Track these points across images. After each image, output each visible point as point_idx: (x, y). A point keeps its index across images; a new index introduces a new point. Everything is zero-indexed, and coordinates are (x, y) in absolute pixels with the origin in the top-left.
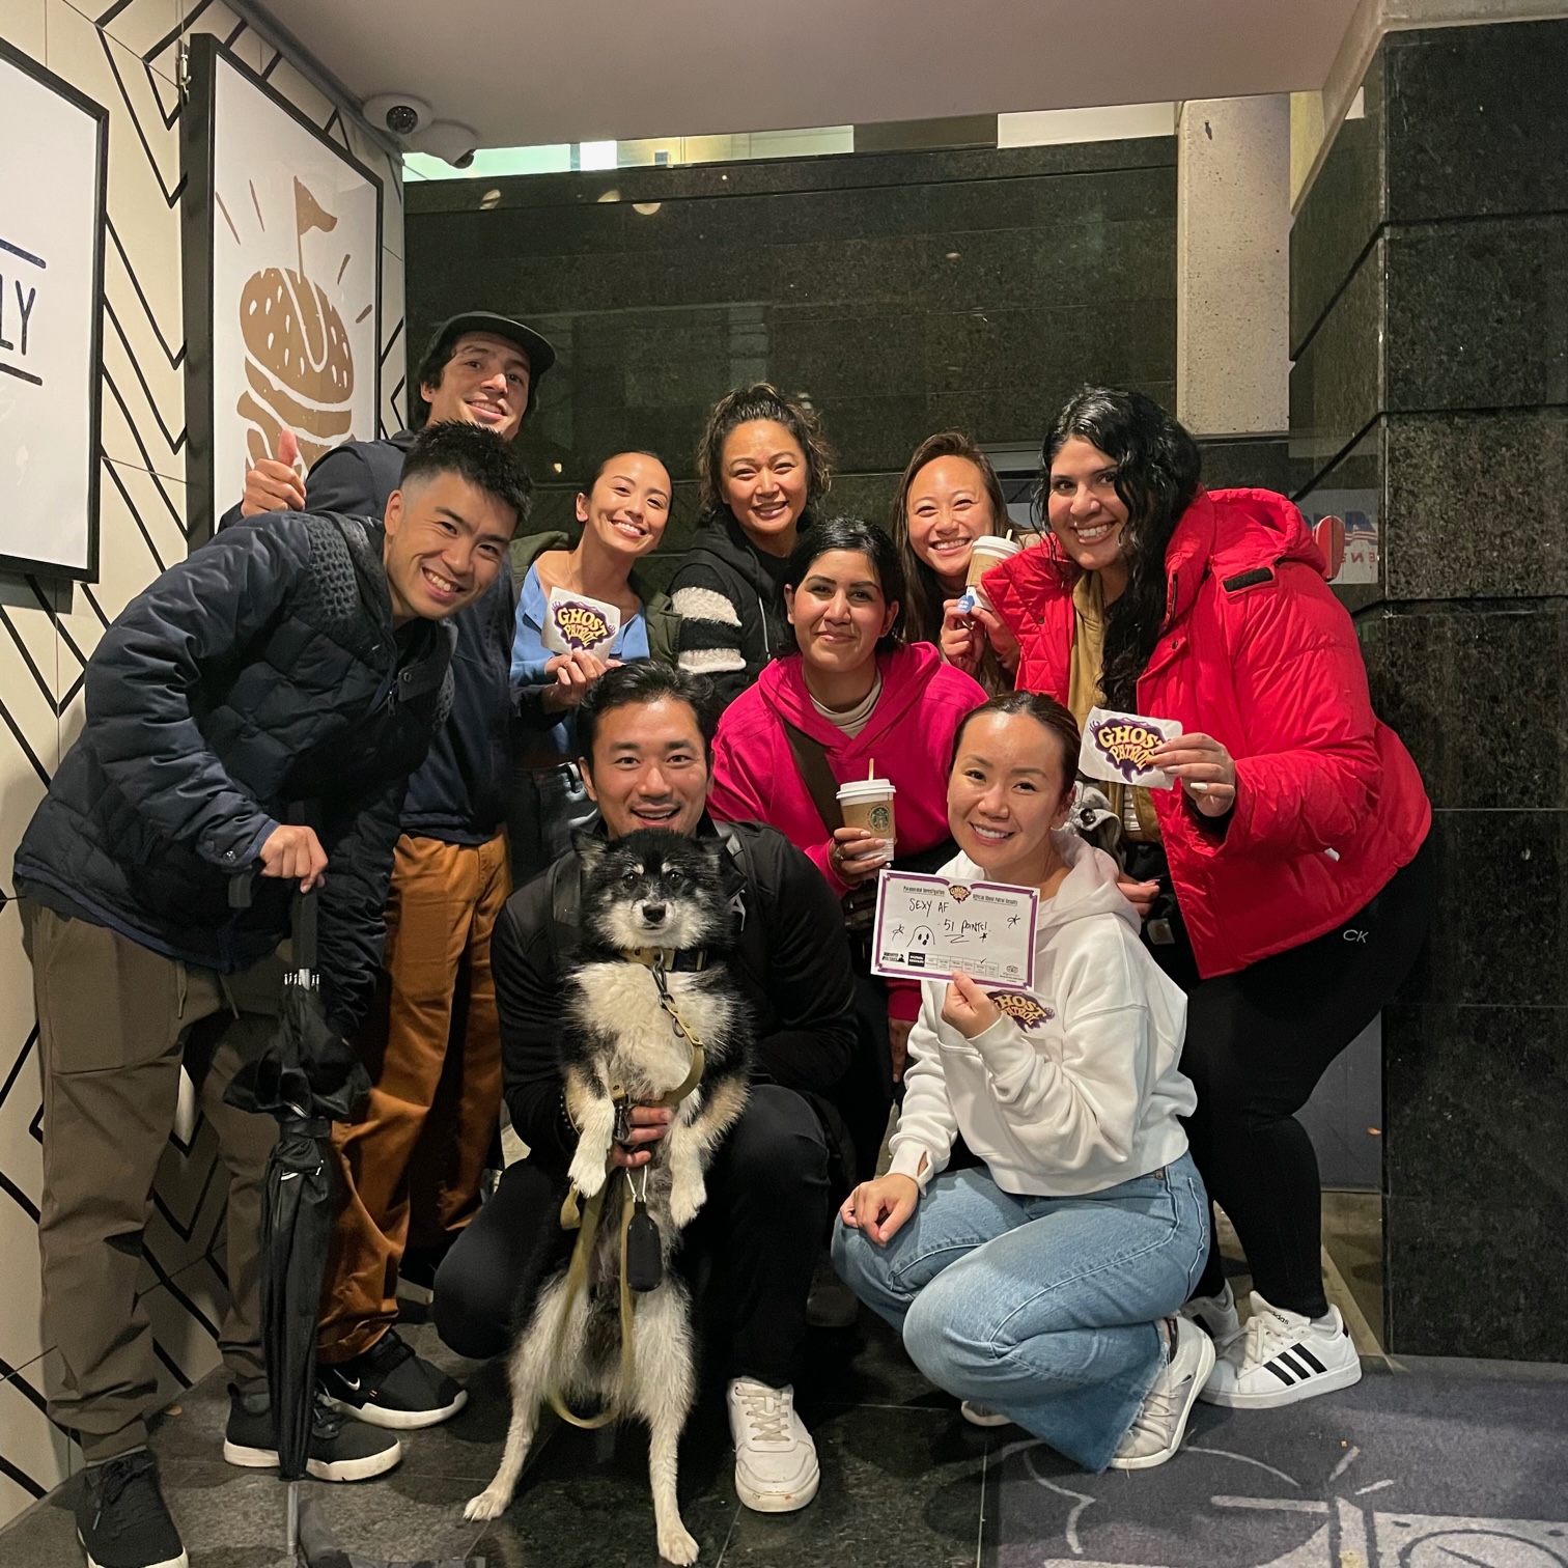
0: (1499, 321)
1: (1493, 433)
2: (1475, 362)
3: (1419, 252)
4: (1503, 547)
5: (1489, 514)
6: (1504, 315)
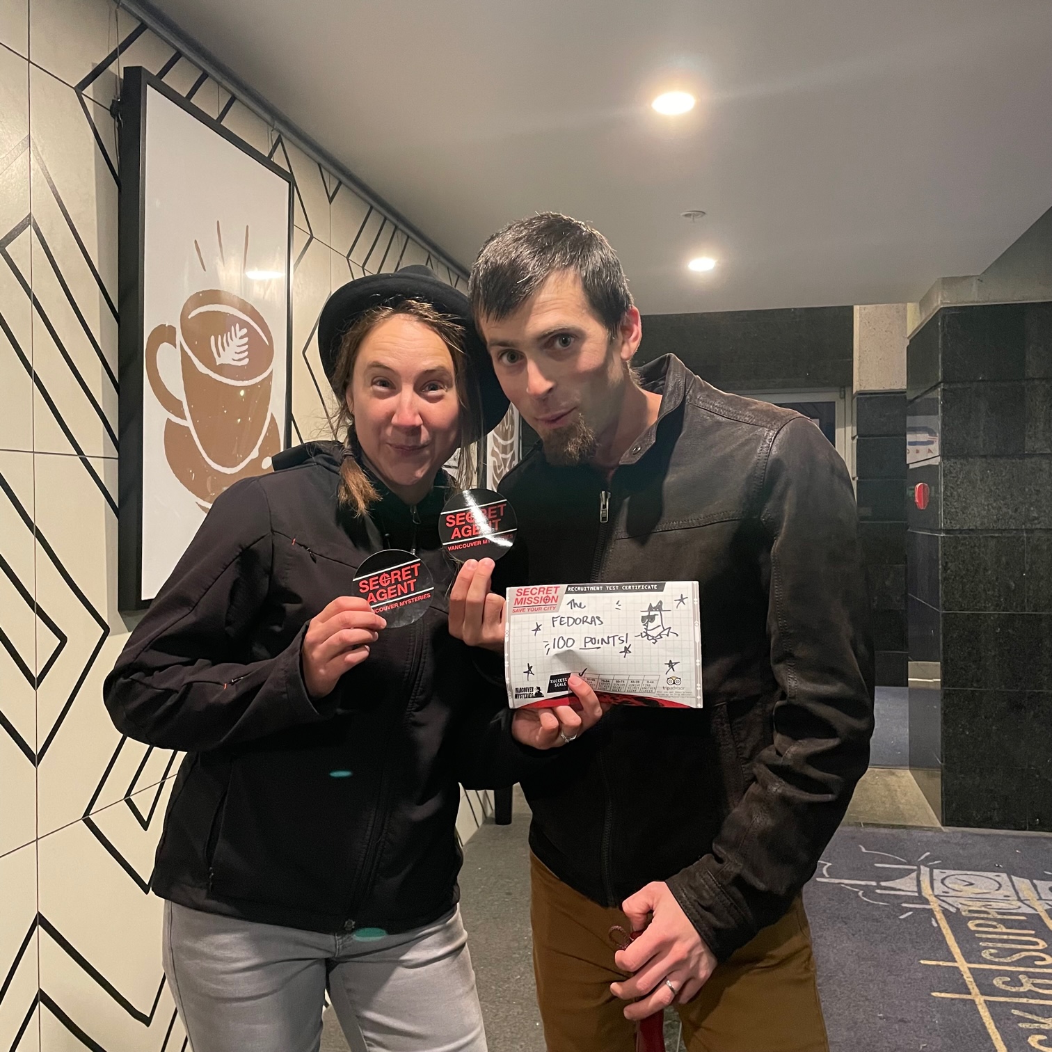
1: (984, 465)
3: (954, 394)
5: (983, 497)
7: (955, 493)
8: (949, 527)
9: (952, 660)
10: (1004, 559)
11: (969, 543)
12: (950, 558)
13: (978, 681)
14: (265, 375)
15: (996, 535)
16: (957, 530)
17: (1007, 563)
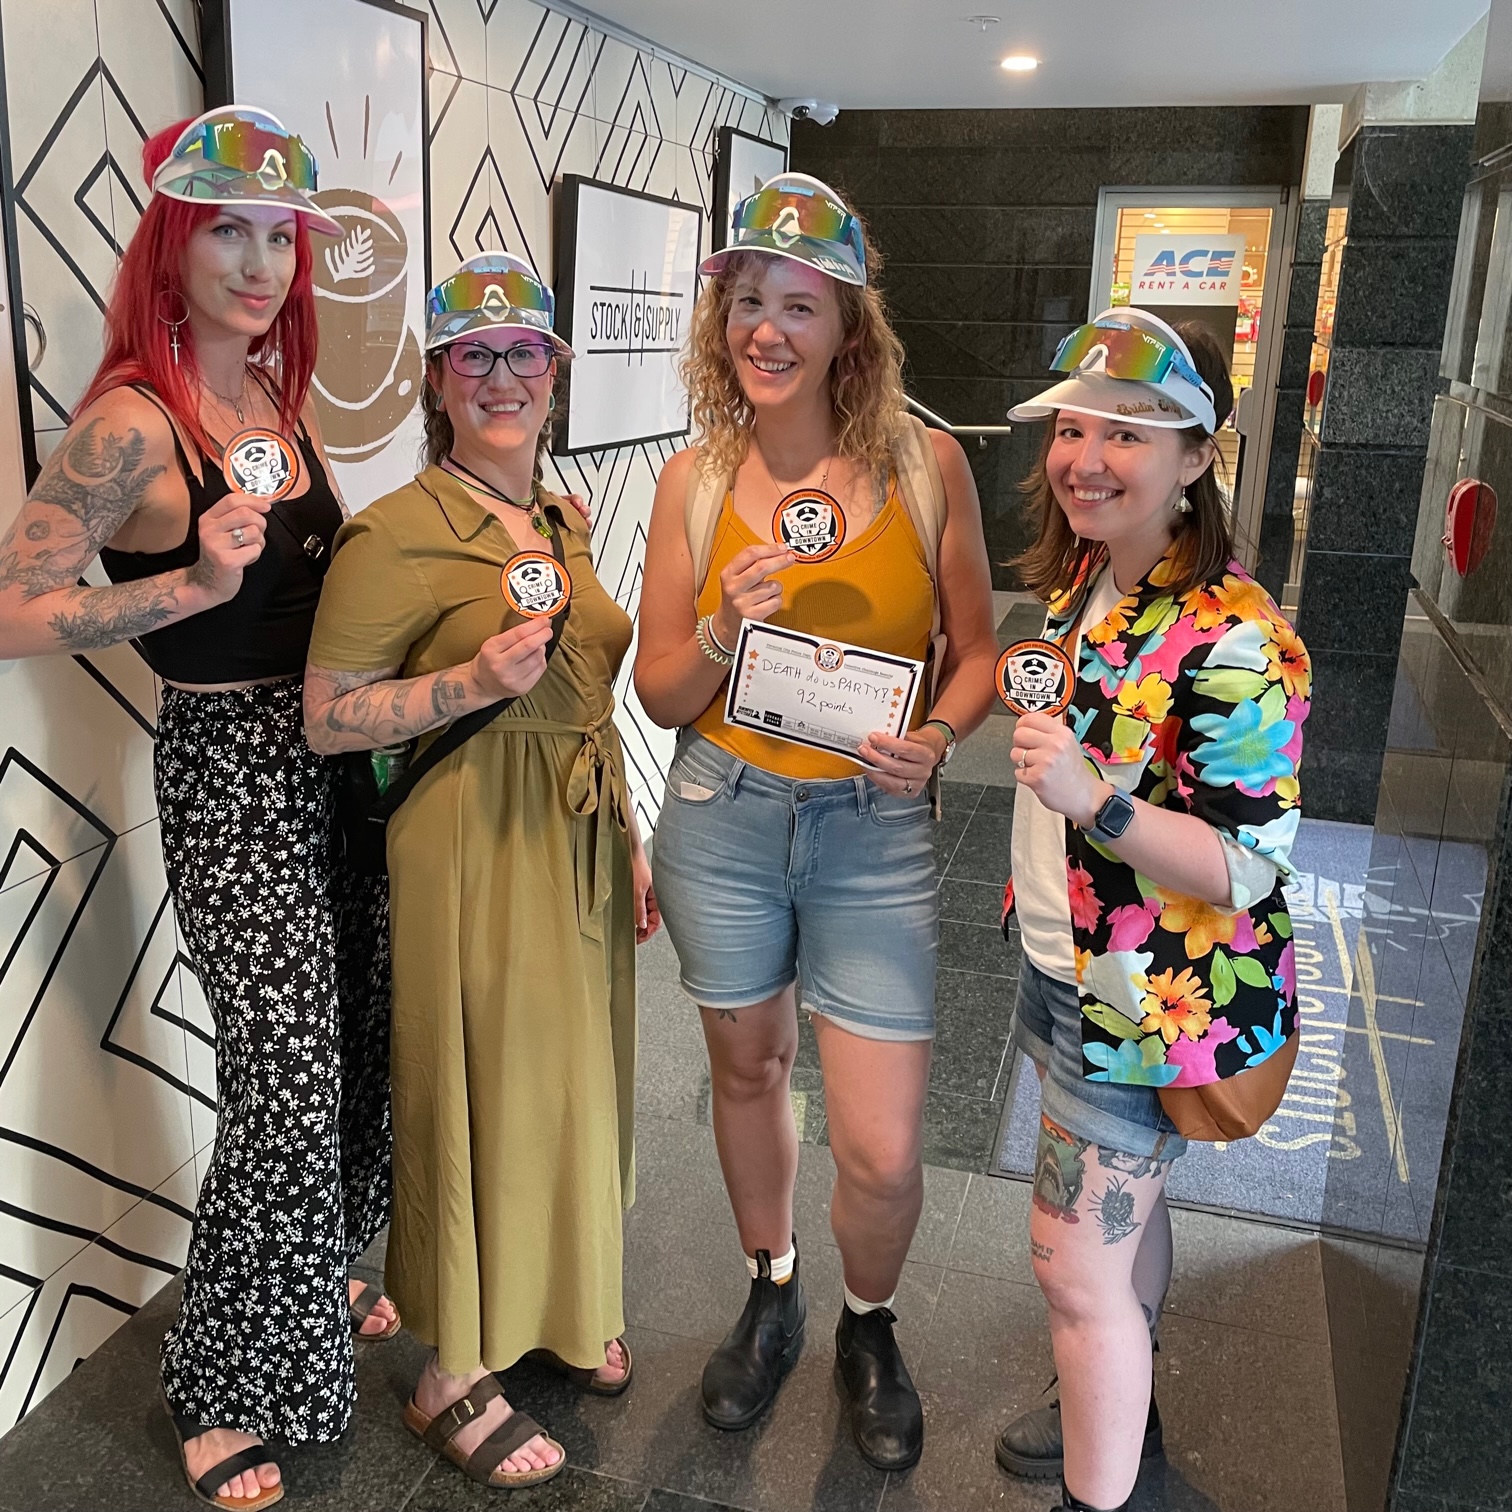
0: (1401, 295)
1: (1389, 356)
2: (1385, 317)
3: (1363, 254)
4: (1387, 418)
5: (1382, 400)
6: (1404, 292)
7: (1346, 393)
8: (1331, 440)
9: (1312, 612)
10: (1397, 485)
11: (1355, 462)
12: (1327, 481)
13: (1341, 641)
14: (398, 279)
15: (1393, 452)
16: (1341, 444)
17: (1401, 491)
